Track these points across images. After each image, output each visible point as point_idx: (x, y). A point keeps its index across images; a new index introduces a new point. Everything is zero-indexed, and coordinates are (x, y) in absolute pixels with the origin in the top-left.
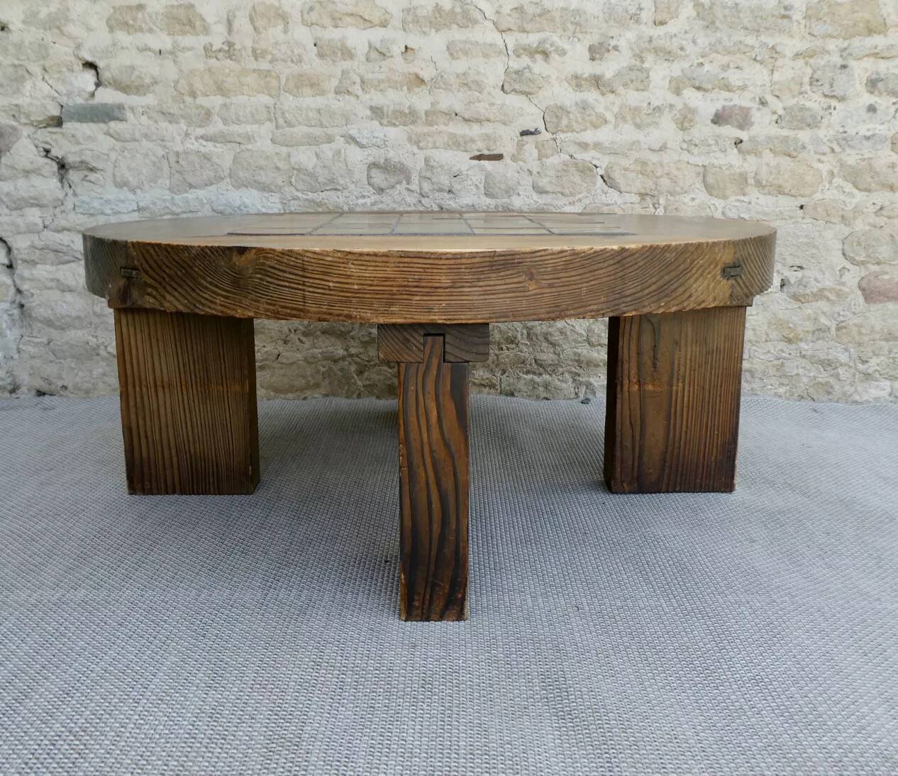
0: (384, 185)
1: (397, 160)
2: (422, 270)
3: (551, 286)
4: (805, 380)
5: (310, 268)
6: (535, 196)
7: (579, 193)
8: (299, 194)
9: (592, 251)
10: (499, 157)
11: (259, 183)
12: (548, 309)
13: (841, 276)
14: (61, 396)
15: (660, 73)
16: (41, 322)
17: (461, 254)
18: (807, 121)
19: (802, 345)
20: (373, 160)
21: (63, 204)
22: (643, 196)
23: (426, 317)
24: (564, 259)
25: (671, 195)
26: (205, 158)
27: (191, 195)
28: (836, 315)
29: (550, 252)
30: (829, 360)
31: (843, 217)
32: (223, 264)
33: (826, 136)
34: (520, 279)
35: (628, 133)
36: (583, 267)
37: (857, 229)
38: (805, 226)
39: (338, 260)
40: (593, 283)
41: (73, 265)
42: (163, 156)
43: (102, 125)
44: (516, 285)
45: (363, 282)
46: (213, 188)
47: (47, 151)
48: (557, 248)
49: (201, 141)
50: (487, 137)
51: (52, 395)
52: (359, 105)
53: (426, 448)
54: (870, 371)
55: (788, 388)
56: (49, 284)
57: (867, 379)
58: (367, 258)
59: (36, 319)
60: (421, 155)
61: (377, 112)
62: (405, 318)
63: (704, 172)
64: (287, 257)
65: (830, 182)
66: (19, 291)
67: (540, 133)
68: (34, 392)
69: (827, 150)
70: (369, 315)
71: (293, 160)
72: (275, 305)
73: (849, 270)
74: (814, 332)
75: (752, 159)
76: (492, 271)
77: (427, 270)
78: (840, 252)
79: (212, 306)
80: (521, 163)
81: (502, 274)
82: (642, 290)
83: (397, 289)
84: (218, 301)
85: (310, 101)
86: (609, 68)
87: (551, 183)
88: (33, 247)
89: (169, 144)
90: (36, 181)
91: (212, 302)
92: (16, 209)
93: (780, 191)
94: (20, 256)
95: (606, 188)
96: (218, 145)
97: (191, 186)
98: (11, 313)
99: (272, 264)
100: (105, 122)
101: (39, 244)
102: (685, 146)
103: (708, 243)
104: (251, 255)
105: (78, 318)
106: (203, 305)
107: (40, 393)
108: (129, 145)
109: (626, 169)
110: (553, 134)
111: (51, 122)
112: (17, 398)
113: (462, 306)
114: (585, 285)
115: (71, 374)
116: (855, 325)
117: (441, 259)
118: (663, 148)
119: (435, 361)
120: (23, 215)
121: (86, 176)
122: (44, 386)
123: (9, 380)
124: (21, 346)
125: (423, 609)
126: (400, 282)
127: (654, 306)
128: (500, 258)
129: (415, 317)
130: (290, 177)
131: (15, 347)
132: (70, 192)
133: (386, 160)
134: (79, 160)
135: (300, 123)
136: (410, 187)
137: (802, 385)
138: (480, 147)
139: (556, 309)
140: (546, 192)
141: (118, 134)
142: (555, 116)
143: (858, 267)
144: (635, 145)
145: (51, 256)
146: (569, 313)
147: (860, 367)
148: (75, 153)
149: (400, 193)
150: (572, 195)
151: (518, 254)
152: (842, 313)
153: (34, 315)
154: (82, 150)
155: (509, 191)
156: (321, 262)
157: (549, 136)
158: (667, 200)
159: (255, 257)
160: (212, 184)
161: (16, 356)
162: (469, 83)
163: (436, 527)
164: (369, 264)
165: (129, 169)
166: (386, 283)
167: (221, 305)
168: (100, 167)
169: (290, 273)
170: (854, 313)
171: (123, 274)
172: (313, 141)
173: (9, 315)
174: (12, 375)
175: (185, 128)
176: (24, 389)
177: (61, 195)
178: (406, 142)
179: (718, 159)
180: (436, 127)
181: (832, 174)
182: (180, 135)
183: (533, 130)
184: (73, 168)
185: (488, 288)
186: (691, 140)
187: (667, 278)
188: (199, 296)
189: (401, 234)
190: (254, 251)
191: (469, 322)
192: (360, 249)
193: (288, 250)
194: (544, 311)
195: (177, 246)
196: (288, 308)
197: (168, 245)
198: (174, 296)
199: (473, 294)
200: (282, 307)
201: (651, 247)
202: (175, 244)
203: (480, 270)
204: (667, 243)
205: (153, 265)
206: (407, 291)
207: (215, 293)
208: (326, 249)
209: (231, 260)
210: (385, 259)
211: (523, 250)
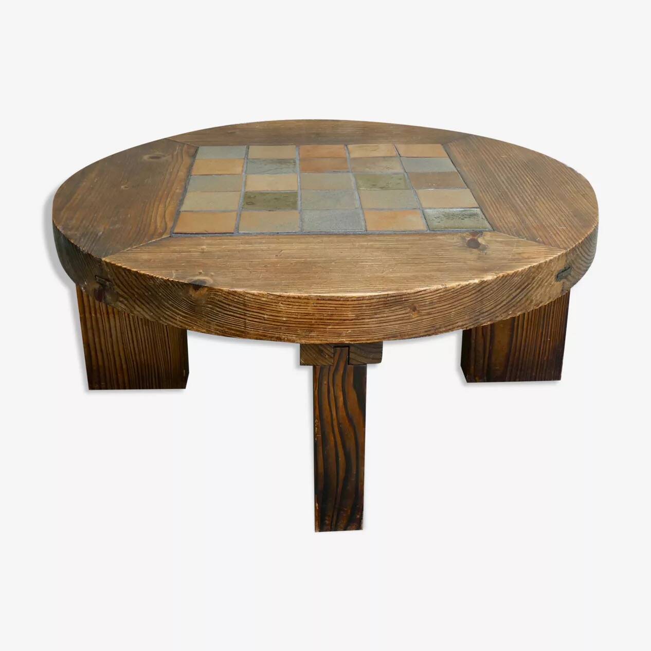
2: (334, 308)
3: (429, 314)
5: (250, 305)
9: (459, 287)
12: (426, 330)
17: (363, 297)
23: (336, 340)
24: (439, 295)
29: (428, 291)
32: (181, 294)
34: (407, 311)
36: (453, 298)
39: (272, 301)
40: (459, 308)
44: (403, 316)
45: (290, 316)
48: (434, 287)
53: (335, 423)
58: (293, 300)
62: (321, 340)
64: (232, 296)
70: (294, 338)
72: (223, 327)
76: (386, 307)
77: (337, 308)
79: (174, 321)
81: (393, 309)
82: (495, 307)
83: (315, 321)
84: (178, 319)
91: (174, 319)
99: (220, 299)
103: (546, 262)
104: (204, 291)
106: (166, 319)
113: (363, 332)
114: (454, 310)
117: (348, 301)
119: (342, 365)
125: (331, 526)
126: (317, 316)
127: (504, 315)
128: (392, 298)
129: (328, 340)
139: (432, 328)
146: (441, 330)
151: (406, 295)
156: (259, 301)
159: (207, 293)
163: (342, 474)
164: (294, 304)
166: (307, 317)
167: (181, 322)
169: (234, 307)
171: (97, 281)
185: (382, 319)
187: (514, 295)
188: (163, 312)
189: (309, 234)
190: (206, 289)
191: (368, 342)
192: (288, 294)
193: (233, 291)
194: (424, 330)
195: (144, 275)
196: (232, 330)
197: (137, 272)
198: (143, 309)
199: (371, 324)
200: (228, 328)
201: (503, 276)
202: (142, 272)
203: (377, 307)
204: (516, 270)
205: (125, 283)
206: (323, 322)
207: (176, 313)
208: (262, 292)
209: (188, 292)
210: (306, 301)
211: (409, 291)
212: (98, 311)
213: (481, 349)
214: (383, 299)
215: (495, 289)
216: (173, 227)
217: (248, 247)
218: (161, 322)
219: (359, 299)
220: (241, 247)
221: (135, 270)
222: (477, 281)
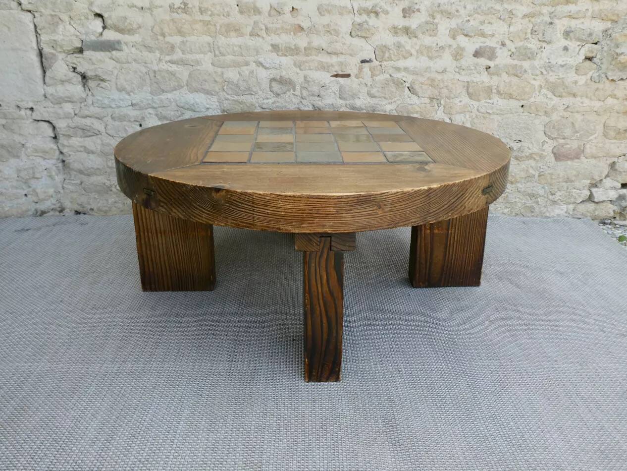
0: (279, 92)
1: (287, 77)
3: (390, 211)
4: (519, 205)
5: (257, 202)
6: (369, 99)
7: (395, 98)
8: (229, 97)
10: (348, 76)
11: (205, 90)
12: (388, 224)
13: (543, 146)
14: (90, 214)
15: (444, 26)
16: (76, 171)
18: (528, 55)
19: (519, 185)
20: (273, 77)
21: (85, 101)
22: (431, 99)
23: (322, 230)
24: (398, 197)
25: (448, 98)
26: (172, 74)
27: (163, 97)
28: (539, 168)
29: (390, 193)
30: (533, 194)
31: (546, 112)
32: (206, 196)
33: (538, 65)
34: (374, 208)
35: (424, 62)
36: (408, 200)
37: (553, 119)
38: (524, 117)
39: (273, 199)
40: (412, 208)
41: (94, 138)
42: (146, 73)
43: (108, 53)
44: (371, 212)
45: (287, 211)
46: (177, 92)
47: (74, 68)
48: (395, 191)
49: (169, 64)
50: (341, 64)
51: (85, 214)
52: (264, 43)
53: (320, 297)
54: (555, 200)
55: (510, 209)
56: (79, 149)
57: (554, 204)
59: (73, 169)
60: (302, 74)
61: (275, 48)
62: (310, 230)
63: (467, 86)
64: (243, 196)
65: (540, 92)
66: (61, 153)
67: (372, 61)
68: (73, 212)
69: (538, 72)
70: (290, 228)
71: (225, 76)
72: (236, 221)
73: (547, 143)
74: (525, 178)
75: (495, 78)
76: (358, 205)
77: (322, 205)
78: (543, 132)
79: (201, 218)
80: (361, 79)
81: (364, 206)
82: (440, 208)
83: (306, 215)
84: (204, 216)
85: (235, 40)
86: (414, 22)
87: (378, 91)
88: (69, 126)
89: (149, 65)
90: (69, 87)
91: (200, 216)
92: (57, 104)
93: (511, 97)
94: (61, 132)
95: (410, 95)
96: (179, 66)
97: (163, 91)
98: (57, 165)
99: (235, 199)
100: (110, 51)
101: (72, 125)
102: (457, 70)
103: (475, 178)
105: (98, 169)
106: (195, 217)
107: (77, 213)
108: (125, 66)
109: (422, 84)
110: (380, 62)
111: (76, 51)
112: (64, 215)
113: (342, 224)
114: (408, 209)
115: (95, 202)
116: (549, 174)
118: (444, 71)
119: (326, 251)
120: (61, 108)
121: (99, 84)
122: (79, 209)
123: (58, 205)
124: (64, 185)
128: (363, 198)
129: (316, 230)
130: (223, 86)
131: (61, 186)
132: (90, 94)
133: (281, 76)
134: (95, 74)
135: (229, 54)
136: (295, 93)
137: (517, 208)
138: (337, 69)
139: (393, 222)
140: (375, 97)
141: (118, 59)
142: (381, 51)
143: (553, 141)
144: (428, 69)
145: (80, 132)
146: (400, 224)
147: (550, 197)
148: (92, 70)
149: (289, 96)
150: (390, 98)
151: (373, 195)
152: (542, 167)
153: (71, 167)
154: (96, 68)
155: (354, 96)
156: (263, 199)
157: (378, 63)
158: (446, 102)
159: (225, 194)
160: (176, 90)
161: (62, 191)
162: (329, 30)
163: (325, 336)
164: (290, 201)
165: (126, 81)
166: (300, 212)
167: (206, 218)
168: (108, 79)
169: (246, 204)
170: (549, 167)
171: (145, 192)
172: (236, 65)
173: (56, 167)
174: (60, 202)
175: (159, 55)
176: (67, 210)
177: (84, 95)
178: (293, 66)
179: (476, 78)
180: (310, 57)
181: (541, 87)
182: (156, 60)
183: (368, 60)
184: (91, 79)
185: (356, 214)
186: (461, 67)
187: (453, 201)
188: (192, 211)
189: (302, 163)
190: (224, 191)
191: (345, 232)
192: (285, 194)
193: (244, 192)
194: (386, 224)
195: (179, 183)
196: (244, 223)
197: (173, 182)
198: (178, 210)
199: (347, 217)
200: (241, 222)
201: (445, 185)
202: (177, 181)
203: (352, 204)
204: (454, 182)
205: (165, 192)
206: (311, 216)
207: (202, 211)
208: (266, 192)
209: (211, 194)
210: (299, 199)
211: (376, 193)
212: (150, 231)
213: (423, 261)
214: (357, 199)
215: (439, 195)
216: (203, 159)
217: (257, 170)
218: (191, 220)
219: (339, 198)
220: (252, 170)
221: (172, 180)
222: (426, 188)
